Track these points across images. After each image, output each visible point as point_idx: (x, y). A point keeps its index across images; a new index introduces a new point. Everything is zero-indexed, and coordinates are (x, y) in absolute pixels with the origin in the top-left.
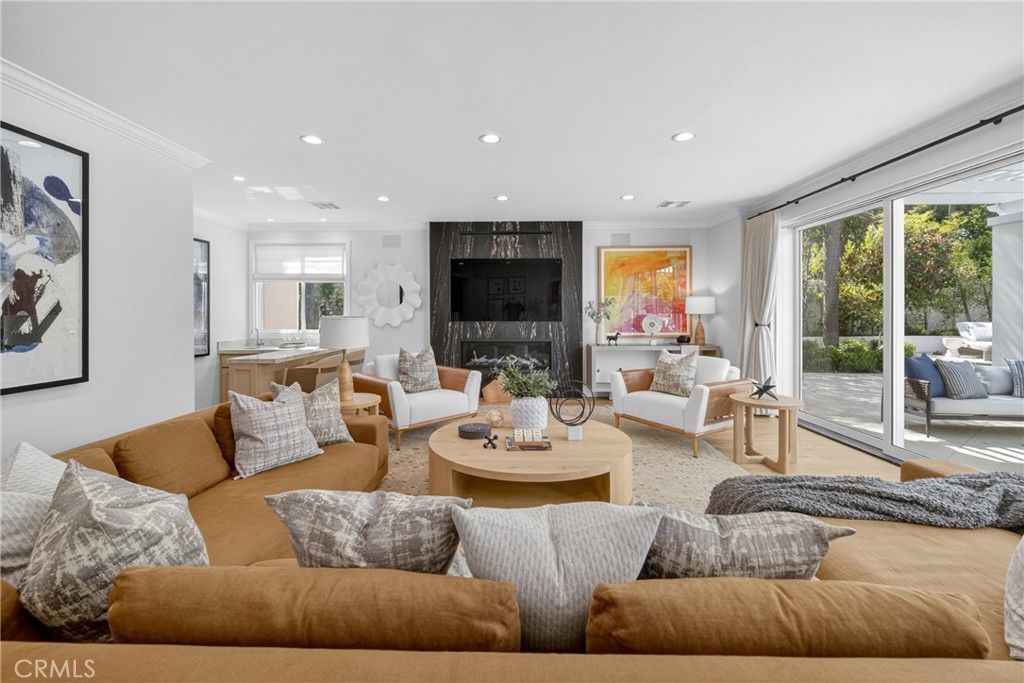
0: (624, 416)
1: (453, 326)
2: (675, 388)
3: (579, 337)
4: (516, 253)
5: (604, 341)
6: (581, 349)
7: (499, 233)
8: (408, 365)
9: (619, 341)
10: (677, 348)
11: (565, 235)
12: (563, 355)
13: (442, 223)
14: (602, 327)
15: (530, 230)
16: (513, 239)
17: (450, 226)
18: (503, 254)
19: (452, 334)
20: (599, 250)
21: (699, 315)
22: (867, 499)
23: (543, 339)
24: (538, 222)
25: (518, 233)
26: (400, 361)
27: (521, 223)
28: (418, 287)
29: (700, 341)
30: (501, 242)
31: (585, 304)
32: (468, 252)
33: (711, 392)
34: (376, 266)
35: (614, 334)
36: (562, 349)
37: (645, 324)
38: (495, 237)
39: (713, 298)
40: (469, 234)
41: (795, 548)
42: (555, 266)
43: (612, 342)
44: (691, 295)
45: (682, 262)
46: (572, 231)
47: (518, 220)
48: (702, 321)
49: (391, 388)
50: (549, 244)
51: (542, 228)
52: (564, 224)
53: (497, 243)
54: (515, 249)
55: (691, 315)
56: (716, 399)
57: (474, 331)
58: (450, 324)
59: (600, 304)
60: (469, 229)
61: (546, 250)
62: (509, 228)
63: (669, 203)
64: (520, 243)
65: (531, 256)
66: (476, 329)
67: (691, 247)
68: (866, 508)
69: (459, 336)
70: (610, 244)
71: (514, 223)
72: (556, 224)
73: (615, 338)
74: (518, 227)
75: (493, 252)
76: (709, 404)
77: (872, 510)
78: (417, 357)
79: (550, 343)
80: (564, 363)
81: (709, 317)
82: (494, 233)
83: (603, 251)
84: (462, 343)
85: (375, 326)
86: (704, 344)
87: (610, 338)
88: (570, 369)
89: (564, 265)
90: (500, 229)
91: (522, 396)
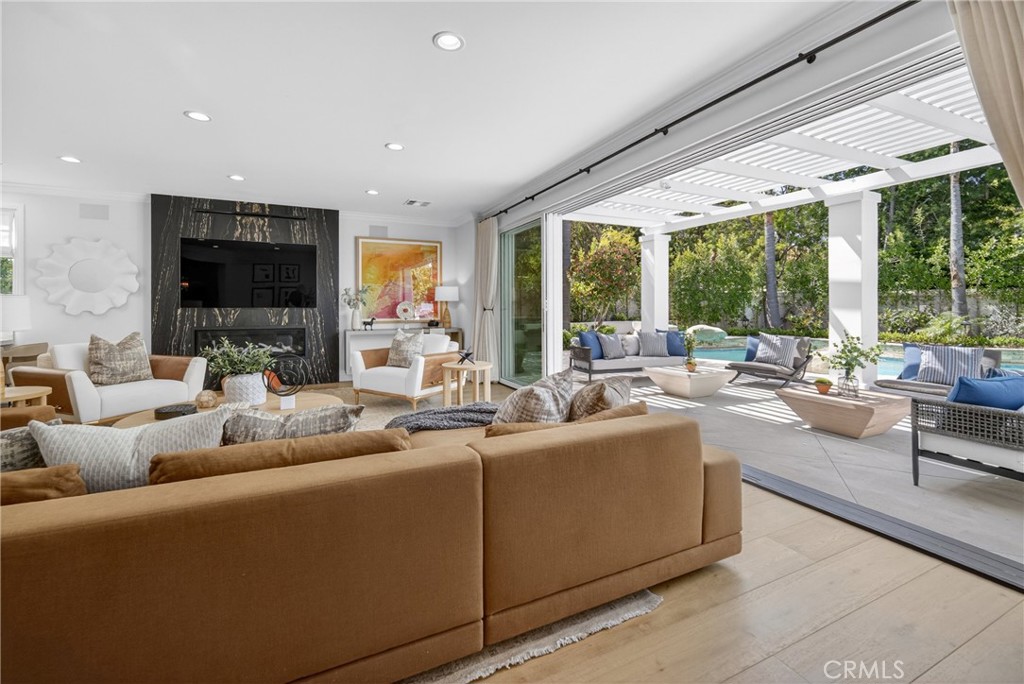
0: (362, 391)
1: (183, 315)
2: (404, 362)
3: (336, 324)
4: (265, 237)
5: (359, 325)
6: (338, 334)
7: (243, 215)
8: (102, 354)
9: (374, 326)
10: (427, 331)
11: (320, 222)
12: (318, 341)
13: (168, 197)
14: (357, 313)
15: (281, 214)
16: (261, 222)
17: (179, 201)
18: (249, 236)
19: (182, 322)
20: (356, 239)
21: (447, 302)
22: (472, 414)
23: (296, 325)
24: (291, 207)
25: (267, 216)
26: (90, 349)
27: (270, 206)
28: (135, 269)
29: (447, 325)
30: (246, 223)
31: (341, 291)
32: (204, 233)
33: (426, 362)
34: (68, 240)
35: (370, 320)
36: (317, 336)
37: (399, 309)
38: (239, 218)
39: (456, 288)
40: (206, 212)
41: (329, 423)
42: (310, 252)
43: (368, 327)
44: (441, 285)
45: (433, 256)
46: (327, 220)
47: (267, 202)
48: (449, 308)
49: (70, 378)
50: (302, 229)
51: (295, 213)
52: (319, 211)
53: (241, 224)
54: (264, 233)
55: (441, 302)
56: (432, 367)
57: (212, 318)
58: (179, 311)
59: (358, 292)
60: (206, 206)
61: (299, 236)
62: (256, 210)
63: (413, 202)
64: (269, 226)
65: (282, 241)
66: (215, 316)
67: (441, 243)
68: (464, 420)
69: (192, 324)
70: (367, 235)
71: (262, 206)
72: (312, 211)
73: (370, 324)
74: (268, 210)
75: (237, 234)
76: (425, 372)
77: (473, 421)
78: (118, 345)
79: (304, 329)
80: (319, 349)
81: (456, 304)
82: (238, 214)
83: (361, 240)
84: (196, 331)
85: (67, 314)
86: (450, 328)
87: (365, 323)
88: (325, 356)
89: (318, 252)
90: (246, 210)
91: (237, 374)
